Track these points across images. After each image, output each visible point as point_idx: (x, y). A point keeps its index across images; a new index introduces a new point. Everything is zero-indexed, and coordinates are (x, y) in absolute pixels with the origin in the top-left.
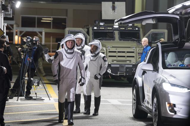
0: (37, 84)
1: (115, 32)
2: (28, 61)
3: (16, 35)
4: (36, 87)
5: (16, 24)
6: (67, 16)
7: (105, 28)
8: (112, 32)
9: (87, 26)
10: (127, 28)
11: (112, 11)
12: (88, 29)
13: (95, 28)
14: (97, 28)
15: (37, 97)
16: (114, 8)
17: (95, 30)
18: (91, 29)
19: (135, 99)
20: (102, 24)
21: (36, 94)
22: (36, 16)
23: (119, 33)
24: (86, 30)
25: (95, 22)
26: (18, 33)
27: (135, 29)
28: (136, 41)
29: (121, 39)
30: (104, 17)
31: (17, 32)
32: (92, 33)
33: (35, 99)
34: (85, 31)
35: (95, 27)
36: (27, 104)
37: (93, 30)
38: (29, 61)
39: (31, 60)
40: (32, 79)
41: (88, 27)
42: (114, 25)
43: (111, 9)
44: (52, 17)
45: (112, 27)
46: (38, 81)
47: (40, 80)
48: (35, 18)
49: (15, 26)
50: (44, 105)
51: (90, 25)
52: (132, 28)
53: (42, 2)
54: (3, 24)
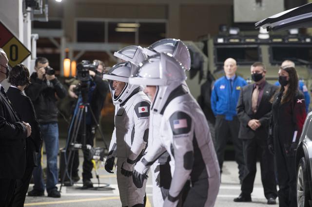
0: (99, 158)
1: (260, 49)
2: (81, 111)
3: (67, 57)
4: (97, 163)
5: (66, 36)
6: (167, 17)
7: (240, 40)
8: (256, 49)
9: (203, 36)
10: (288, 39)
12: (206, 43)
13: (220, 41)
14: (224, 40)
15: (99, 184)
17: (220, 44)
18: (211, 43)
19: (303, 188)
20: (233, 32)
21: (98, 177)
22: (107, 20)
23: (269, 50)
24: (202, 45)
25: (221, 29)
26: (71, 55)
27: (305, 39)
28: (307, 65)
29: (275, 62)
30: (238, 18)
31: (67, 53)
32: (214, 51)
33: (96, 189)
34: (199, 47)
35: (220, 37)
36: (79, 197)
37: (216, 44)
38: (82, 109)
39: (86, 108)
40: (89, 147)
41: (205, 39)
42: (260, 33)
44: (137, 20)
45: (256, 37)
46: (102, 150)
47: (104, 149)
49: (63, 41)
50: (113, 200)
51: (209, 36)
52: (299, 39)
54: (29, 35)
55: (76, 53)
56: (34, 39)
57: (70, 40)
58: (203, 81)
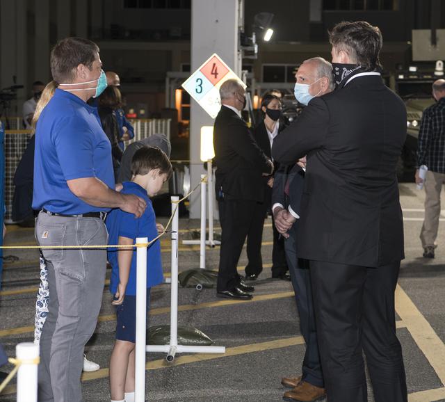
3: (256, 95)
5: (255, 77)
7: (418, 76)
11: (430, 46)
12: (388, 79)
13: (401, 77)
14: (404, 77)
16: (434, 41)
17: (401, 80)
18: (392, 79)
20: (413, 69)
22: (286, 65)
30: (416, 57)
31: (256, 91)
32: (396, 86)
35: (401, 74)
37: (398, 80)
41: (387, 76)
42: (436, 71)
43: (429, 43)
45: (432, 74)
48: (284, 67)
51: (391, 73)
53: (293, 43)
54: (241, 71)
56: (244, 75)
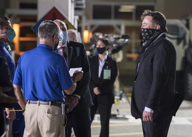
12: (188, 21)
15: (119, 115)
21: (118, 110)
22: (113, 4)
24: (185, 22)
26: (89, 28)
41: (187, 18)
49: (84, 18)
51: (190, 16)
54: (73, 17)
55: (92, 27)
57: (88, 18)
58: (186, 47)
